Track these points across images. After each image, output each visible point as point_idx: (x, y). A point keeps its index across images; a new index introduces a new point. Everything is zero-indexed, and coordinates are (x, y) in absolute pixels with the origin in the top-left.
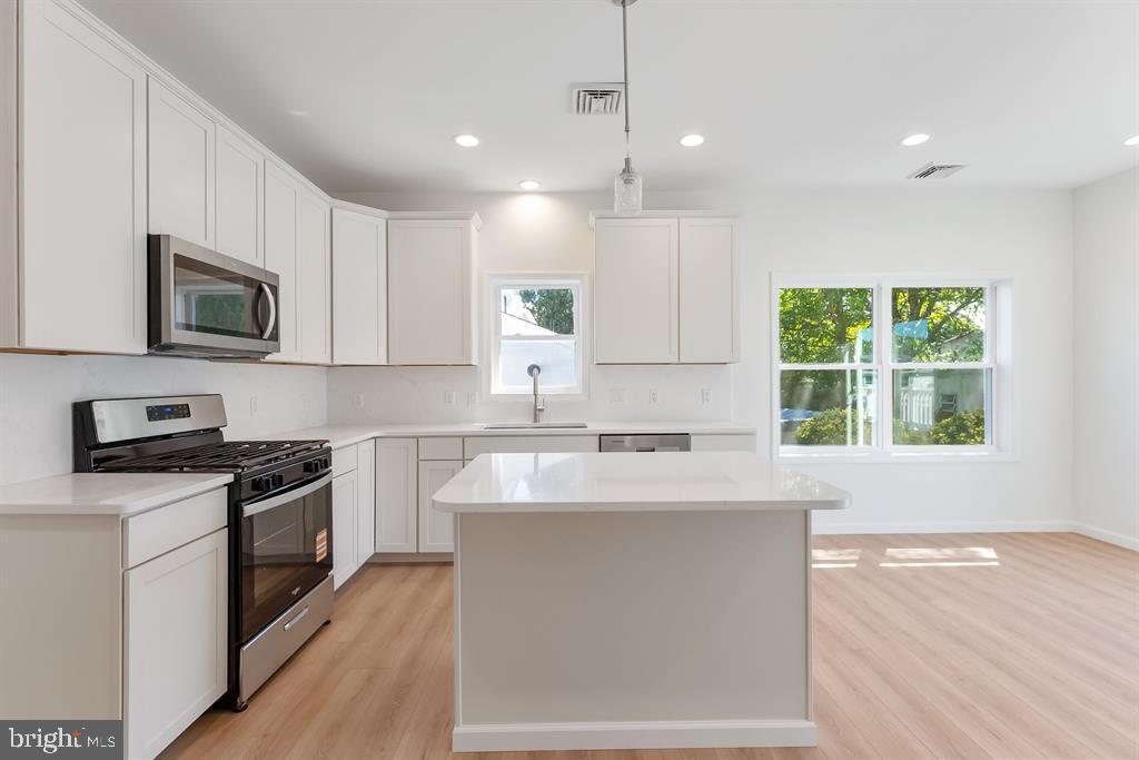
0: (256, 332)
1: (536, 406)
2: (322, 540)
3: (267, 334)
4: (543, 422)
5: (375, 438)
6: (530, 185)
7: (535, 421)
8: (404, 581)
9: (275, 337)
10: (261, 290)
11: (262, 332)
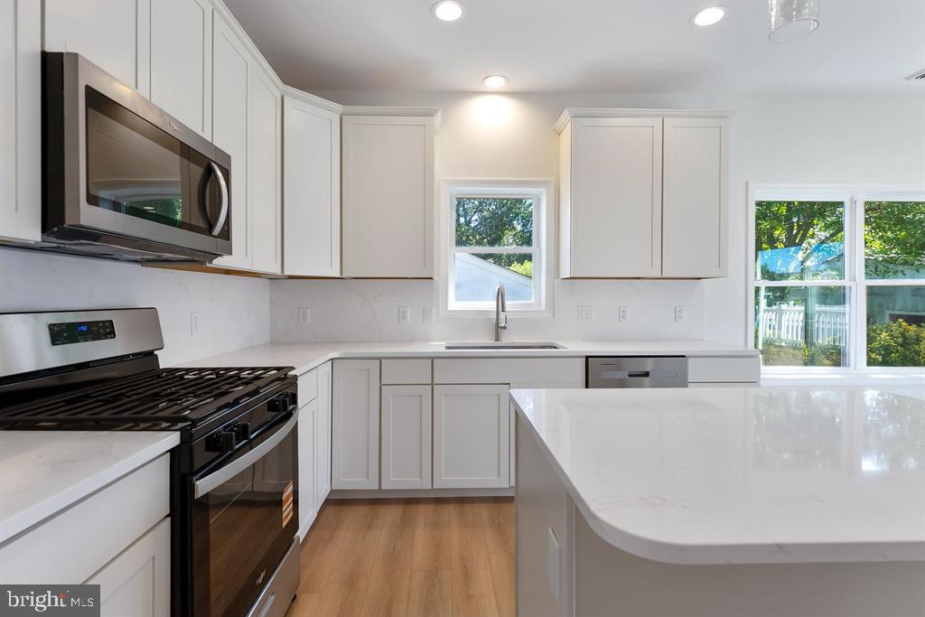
0: (202, 224)
1: (497, 323)
2: (288, 497)
3: (217, 230)
4: (505, 340)
5: (332, 359)
6: (496, 82)
7: (497, 339)
8: (370, 526)
9: (226, 234)
10: (209, 171)
11: (211, 227)
